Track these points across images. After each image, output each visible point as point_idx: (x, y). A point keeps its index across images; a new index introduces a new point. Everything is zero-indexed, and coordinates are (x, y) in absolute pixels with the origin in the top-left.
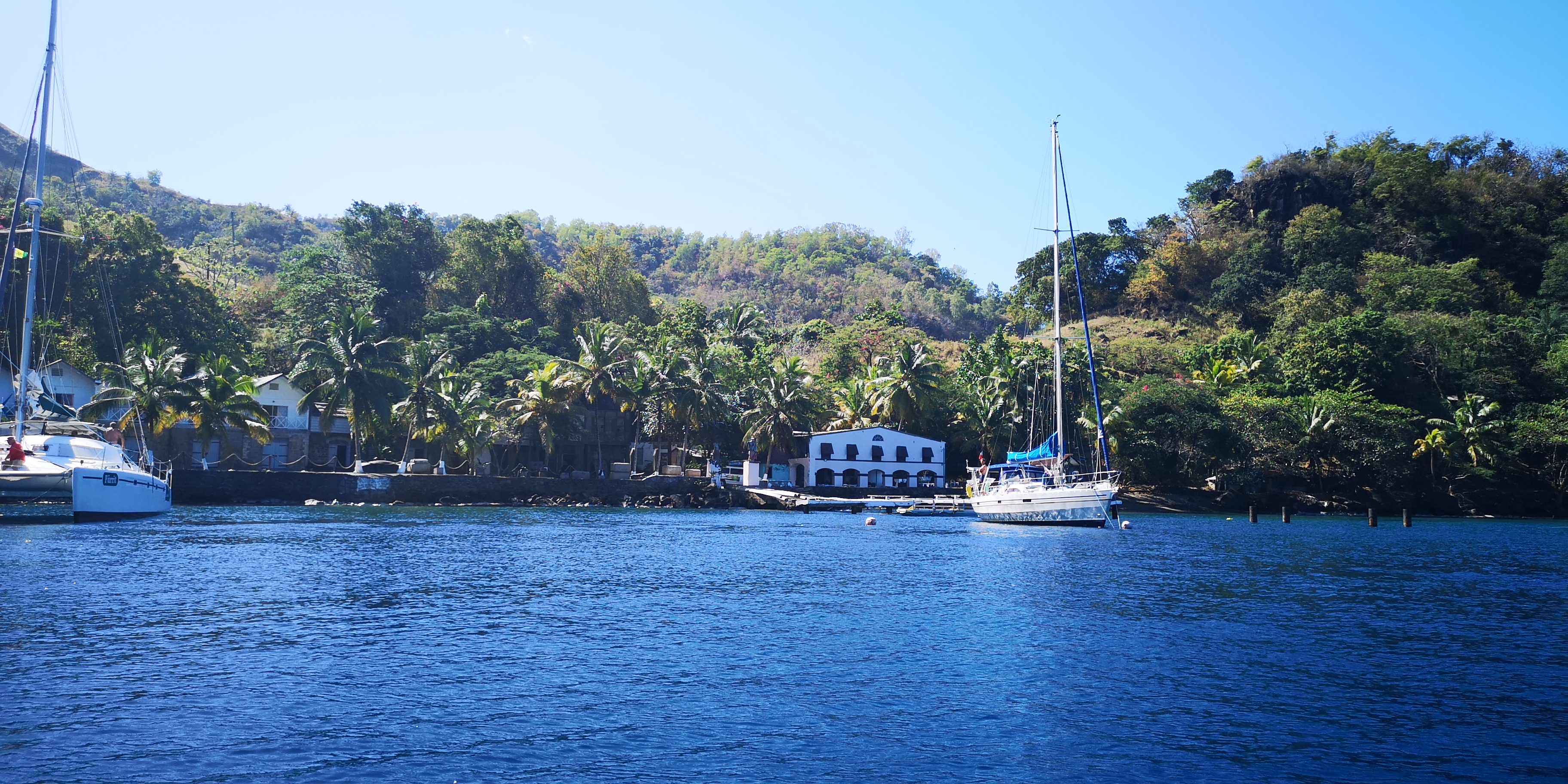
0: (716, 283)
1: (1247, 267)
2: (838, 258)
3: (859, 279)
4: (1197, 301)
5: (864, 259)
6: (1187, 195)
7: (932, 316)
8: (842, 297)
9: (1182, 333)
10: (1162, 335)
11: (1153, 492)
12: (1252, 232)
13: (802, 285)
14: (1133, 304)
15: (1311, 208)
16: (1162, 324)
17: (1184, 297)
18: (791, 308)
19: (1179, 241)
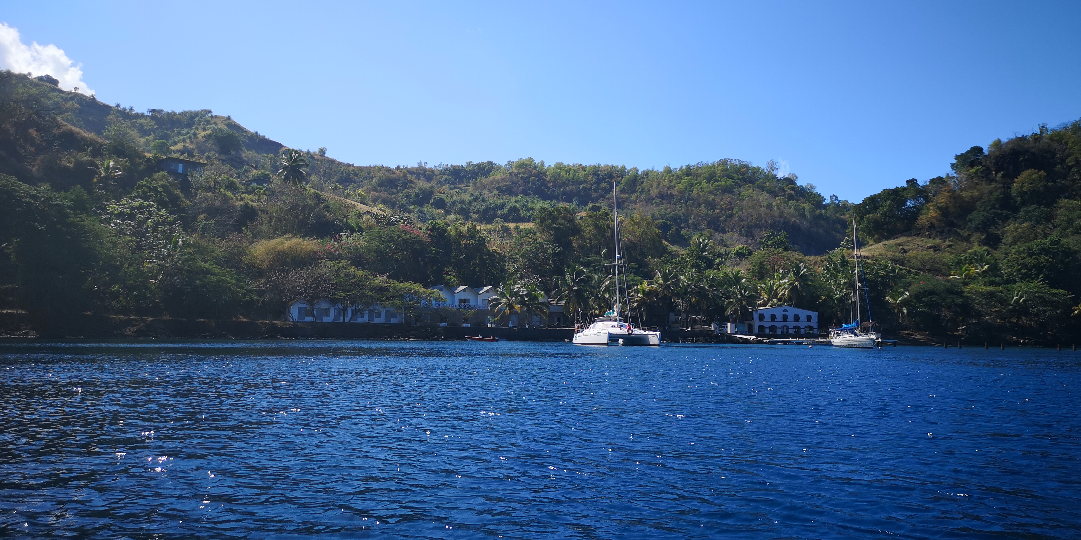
0: (649, 201)
1: (988, 208)
2: (729, 182)
3: (743, 196)
4: (959, 227)
5: (746, 182)
6: (954, 161)
7: (793, 220)
8: (732, 208)
9: (949, 246)
10: (936, 248)
11: (928, 335)
12: (993, 185)
13: (706, 201)
14: (921, 229)
15: (1030, 171)
16: (938, 241)
17: (952, 225)
18: (699, 216)
19: (949, 192)
